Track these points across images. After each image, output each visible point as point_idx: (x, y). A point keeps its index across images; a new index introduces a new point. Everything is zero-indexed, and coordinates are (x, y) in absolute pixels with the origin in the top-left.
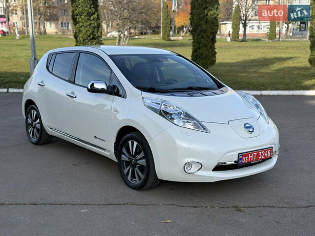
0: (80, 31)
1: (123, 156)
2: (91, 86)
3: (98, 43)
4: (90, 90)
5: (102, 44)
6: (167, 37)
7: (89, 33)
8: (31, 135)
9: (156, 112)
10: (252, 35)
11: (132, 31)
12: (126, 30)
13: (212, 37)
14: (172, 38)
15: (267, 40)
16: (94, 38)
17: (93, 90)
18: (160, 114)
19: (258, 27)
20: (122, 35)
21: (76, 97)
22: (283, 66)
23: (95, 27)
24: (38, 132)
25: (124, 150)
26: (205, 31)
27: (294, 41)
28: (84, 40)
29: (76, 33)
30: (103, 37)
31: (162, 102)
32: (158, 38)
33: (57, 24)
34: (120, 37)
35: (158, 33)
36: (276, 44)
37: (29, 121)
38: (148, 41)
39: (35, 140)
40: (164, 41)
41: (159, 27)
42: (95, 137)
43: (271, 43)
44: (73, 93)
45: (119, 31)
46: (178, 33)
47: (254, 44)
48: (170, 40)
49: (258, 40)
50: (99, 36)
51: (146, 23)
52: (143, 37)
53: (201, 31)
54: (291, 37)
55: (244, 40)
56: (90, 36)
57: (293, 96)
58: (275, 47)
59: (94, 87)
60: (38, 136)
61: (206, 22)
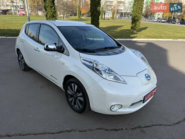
0: (48, 14)
1: (68, 91)
2: (46, 47)
3: (55, 18)
4: (45, 49)
5: (57, 19)
6: (79, 17)
7: (51, 14)
8: (21, 65)
9: (90, 68)
10: (107, 17)
11: (68, 15)
12: (66, 14)
13: (98, 17)
14: (81, 18)
15: (111, 19)
16: (53, 17)
17: (47, 49)
18: (93, 70)
19: (108, 15)
20: (64, 16)
21: (39, 51)
22: (121, 29)
23: (54, 12)
24: (24, 65)
25: (69, 88)
26: (96, 15)
27: (119, 20)
28: (50, 17)
29: (46, 14)
30: (58, 16)
31: (94, 62)
32: (77, 17)
33: (42, 12)
34: (64, 17)
35: (76, 16)
36: (115, 21)
37: (20, 59)
38: (73, 18)
39: (23, 69)
40: (79, 19)
41: (76, 14)
42: (51, 75)
43: (113, 20)
44: (37, 48)
45: (63, 15)
46: (83, 16)
47: (108, 20)
48: (80, 18)
49: (108, 19)
50: (55, 16)
51: (72, 12)
52: (71, 17)
53: (94, 15)
54: (118, 18)
55: (104, 19)
56: (52, 16)
57: (127, 40)
58: (115, 22)
59: (48, 48)
60: (24, 67)
61: (96, 12)
